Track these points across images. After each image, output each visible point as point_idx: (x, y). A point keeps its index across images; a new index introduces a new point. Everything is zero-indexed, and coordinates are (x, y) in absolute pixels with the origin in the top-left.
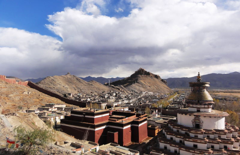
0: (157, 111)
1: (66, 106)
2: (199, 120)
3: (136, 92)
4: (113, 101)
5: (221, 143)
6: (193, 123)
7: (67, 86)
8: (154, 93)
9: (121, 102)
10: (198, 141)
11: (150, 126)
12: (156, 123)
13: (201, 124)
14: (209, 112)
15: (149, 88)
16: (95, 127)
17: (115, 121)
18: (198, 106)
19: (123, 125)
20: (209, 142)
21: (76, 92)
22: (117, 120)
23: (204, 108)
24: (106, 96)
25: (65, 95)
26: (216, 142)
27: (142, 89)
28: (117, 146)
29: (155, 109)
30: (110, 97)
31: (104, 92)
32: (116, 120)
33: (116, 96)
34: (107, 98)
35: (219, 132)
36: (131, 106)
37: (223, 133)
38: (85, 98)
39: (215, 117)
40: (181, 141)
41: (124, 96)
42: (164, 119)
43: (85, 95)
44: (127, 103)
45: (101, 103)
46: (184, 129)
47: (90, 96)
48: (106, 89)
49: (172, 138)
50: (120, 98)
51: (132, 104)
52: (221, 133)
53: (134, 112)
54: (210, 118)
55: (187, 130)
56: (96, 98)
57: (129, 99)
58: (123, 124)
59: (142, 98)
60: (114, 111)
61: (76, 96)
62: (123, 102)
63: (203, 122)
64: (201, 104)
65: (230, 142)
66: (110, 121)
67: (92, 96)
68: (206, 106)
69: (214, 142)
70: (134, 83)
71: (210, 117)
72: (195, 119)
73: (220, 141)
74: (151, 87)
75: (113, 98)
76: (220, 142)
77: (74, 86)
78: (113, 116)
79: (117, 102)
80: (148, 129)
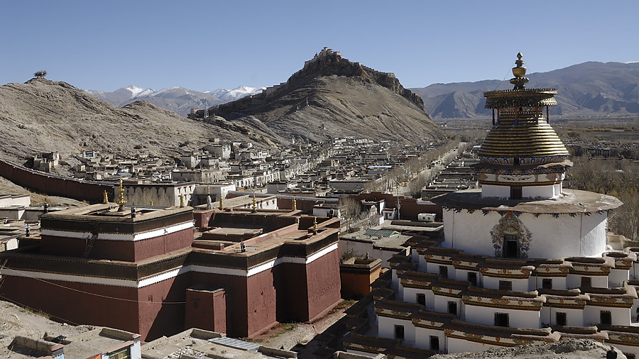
0: (382, 205)
1: (33, 203)
2: (516, 228)
3: (311, 141)
4: (219, 175)
5: (589, 303)
6: (495, 239)
7: (35, 125)
8: (375, 142)
9: (251, 179)
10: (513, 303)
11: (351, 262)
12: (375, 248)
13: (524, 240)
14: (554, 197)
15: (356, 122)
16: (134, 274)
17: (218, 248)
18: (516, 179)
19: (244, 263)
20: (547, 304)
21: (75, 148)
22: (226, 245)
23: (537, 184)
24: (193, 159)
25: (30, 163)
26: (573, 302)
27: (332, 128)
28: (216, 340)
29: (377, 197)
30: (211, 162)
31: (186, 144)
32: (222, 243)
33: (233, 157)
34: (198, 167)
35: (584, 265)
36: (289, 191)
37: (598, 270)
38: (112, 169)
39: (573, 215)
40: (452, 306)
41: (263, 155)
42: (403, 232)
43: (111, 157)
44: (275, 182)
45: (173, 186)
46: (464, 263)
47: (129, 162)
48: (196, 132)
49: (421, 298)
50: (248, 164)
51: (291, 186)
52: (591, 269)
53: (293, 213)
54: (555, 220)
55: (474, 265)
56: (154, 169)
57: (283, 168)
58: (245, 258)
59: (332, 161)
60: (218, 211)
61: (73, 163)
62: (260, 179)
63: (529, 235)
64: (524, 170)
65: (619, 301)
66: (197, 250)
67: (141, 162)
68: (543, 178)
69: (566, 302)
70: (303, 106)
71: (556, 215)
72: (502, 225)
73: (587, 296)
74: (366, 119)
75: (223, 163)
76: (587, 301)
77: (65, 124)
78: (212, 231)
79: (236, 178)
80: (344, 270)
